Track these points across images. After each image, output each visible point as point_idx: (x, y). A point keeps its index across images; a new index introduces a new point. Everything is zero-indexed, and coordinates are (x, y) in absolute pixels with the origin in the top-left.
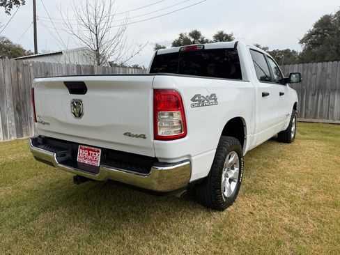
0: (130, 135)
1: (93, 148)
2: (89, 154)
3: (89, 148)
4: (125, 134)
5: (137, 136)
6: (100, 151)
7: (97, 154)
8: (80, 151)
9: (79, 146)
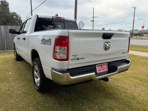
2: (102, 68)
4: (122, 53)
6: (107, 64)
7: (106, 66)
8: (97, 68)
9: (97, 65)
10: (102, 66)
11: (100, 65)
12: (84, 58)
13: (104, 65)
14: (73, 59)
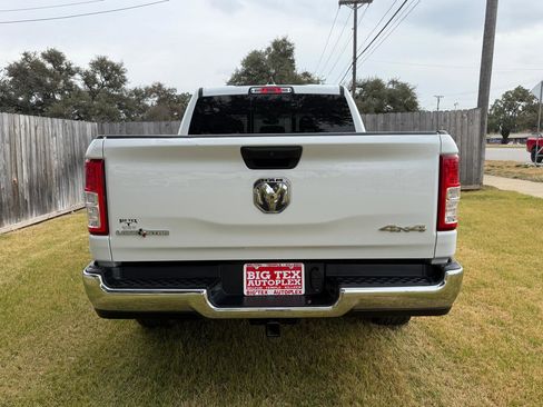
0: (392, 229)
1: (283, 265)
2: (273, 277)
3: (272, 266)
4: (382, 230)
5: (407, 230)
6: (303, 266)
7: (296, 274)
8: (248, 276)
9: (245, 266)
10: (278, 273)
11: (264, 265)
12: (166, 233)
13: (287, 269)
14: (124, 233)
